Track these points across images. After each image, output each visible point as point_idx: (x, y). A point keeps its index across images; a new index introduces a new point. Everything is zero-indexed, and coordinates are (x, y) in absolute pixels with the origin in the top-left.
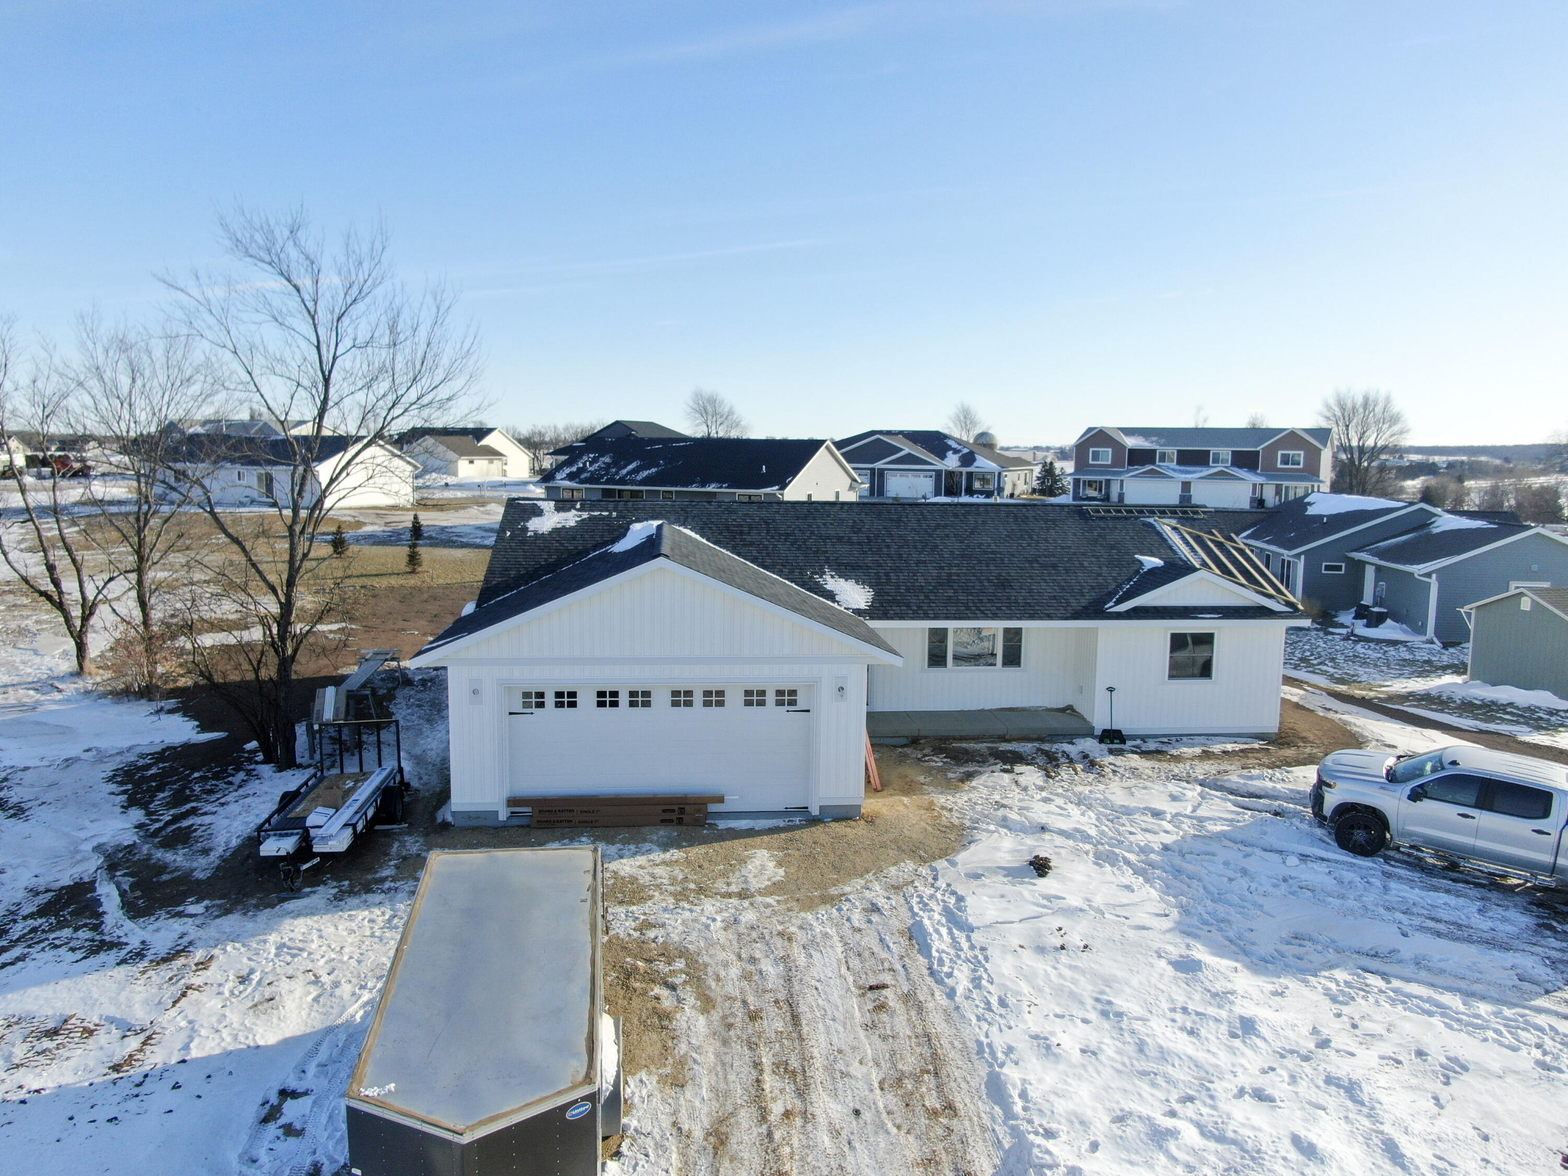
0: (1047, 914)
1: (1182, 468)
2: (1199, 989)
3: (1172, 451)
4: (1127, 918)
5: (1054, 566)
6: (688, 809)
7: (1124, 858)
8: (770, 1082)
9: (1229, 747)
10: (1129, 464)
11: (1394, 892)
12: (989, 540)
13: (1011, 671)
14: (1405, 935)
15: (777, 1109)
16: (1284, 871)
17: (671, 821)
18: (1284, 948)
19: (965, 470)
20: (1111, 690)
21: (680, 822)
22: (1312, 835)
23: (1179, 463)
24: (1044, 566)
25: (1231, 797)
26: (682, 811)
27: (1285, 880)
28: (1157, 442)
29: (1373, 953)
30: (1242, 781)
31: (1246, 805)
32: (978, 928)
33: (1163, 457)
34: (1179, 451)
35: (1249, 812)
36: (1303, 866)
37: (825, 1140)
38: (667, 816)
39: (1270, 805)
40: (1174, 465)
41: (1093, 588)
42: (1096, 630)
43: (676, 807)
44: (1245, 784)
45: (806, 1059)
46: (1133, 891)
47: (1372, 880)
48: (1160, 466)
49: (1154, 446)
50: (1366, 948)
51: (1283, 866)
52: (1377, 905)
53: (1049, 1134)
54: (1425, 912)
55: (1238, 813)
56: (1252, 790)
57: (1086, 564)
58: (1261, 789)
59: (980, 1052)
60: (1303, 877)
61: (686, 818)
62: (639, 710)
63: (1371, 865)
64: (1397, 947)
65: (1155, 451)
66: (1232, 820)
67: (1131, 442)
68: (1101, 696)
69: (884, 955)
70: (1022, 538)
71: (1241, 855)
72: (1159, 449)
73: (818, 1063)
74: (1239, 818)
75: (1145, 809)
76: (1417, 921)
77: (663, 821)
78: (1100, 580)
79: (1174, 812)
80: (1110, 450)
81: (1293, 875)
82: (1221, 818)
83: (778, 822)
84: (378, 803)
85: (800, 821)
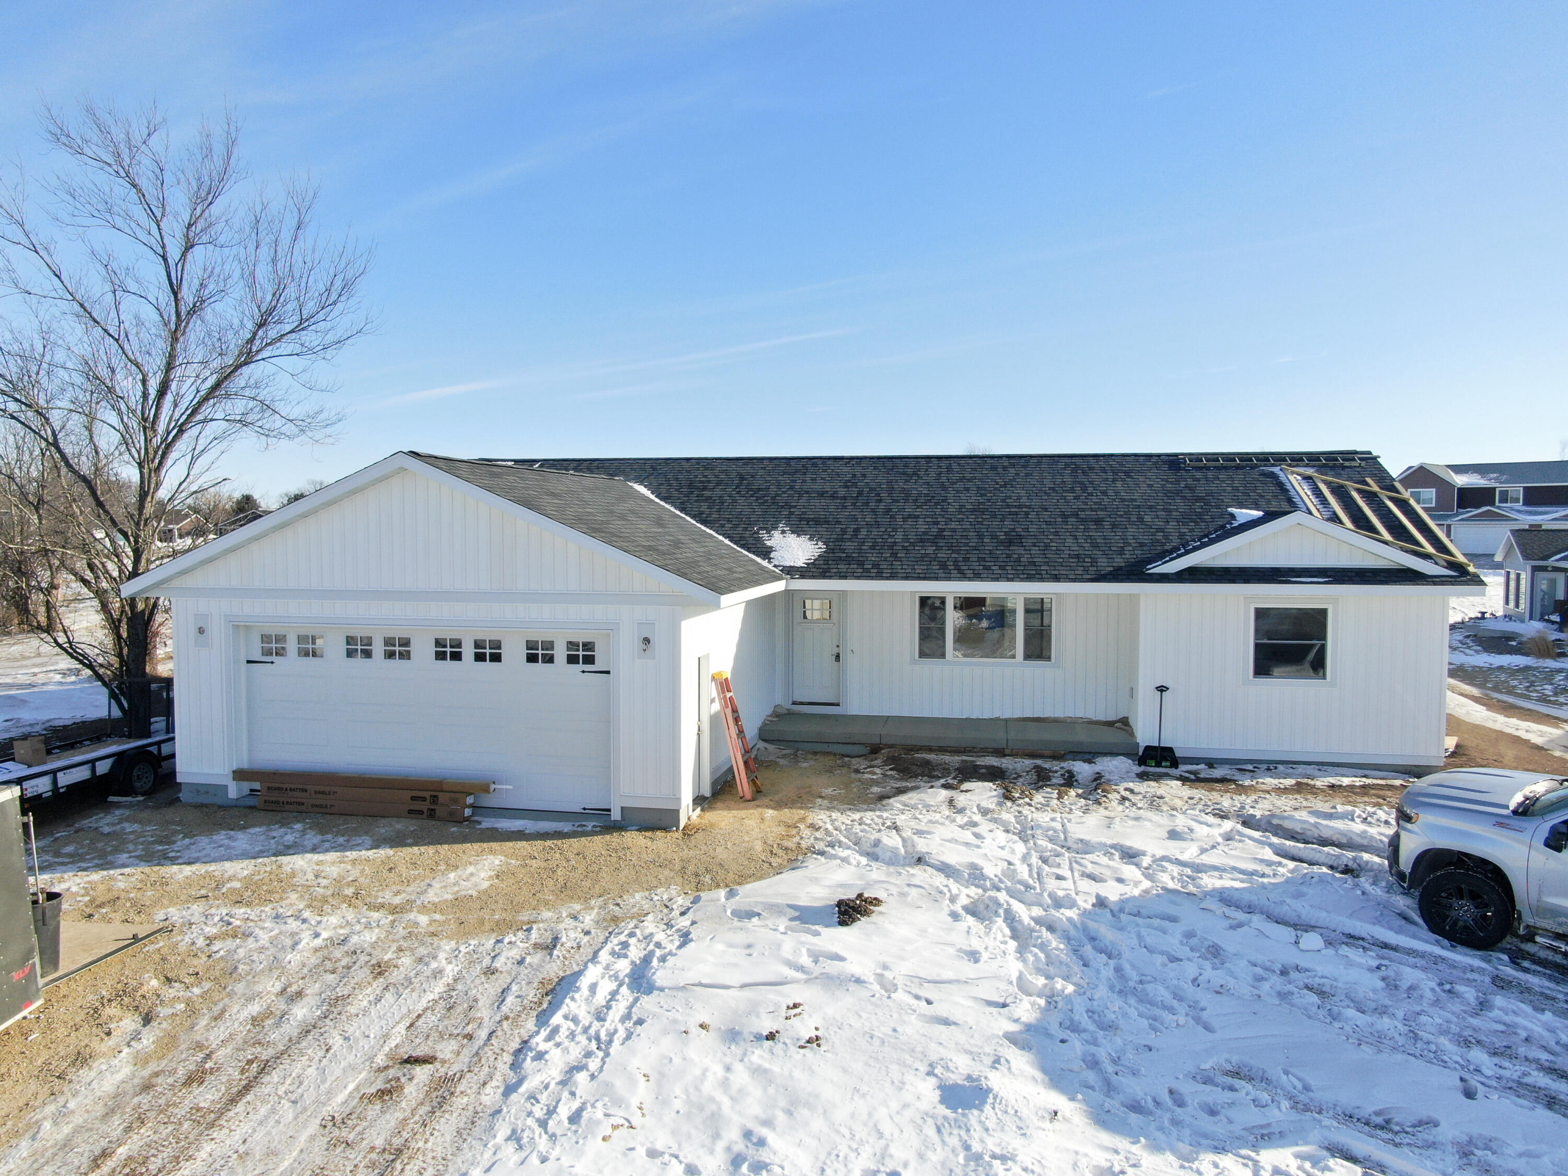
0: (796, 981)
1: (1530, 509)
2: (954, 1141)
3: (1517, 489)
4: (929, 1002)
5: (1098, 522)
6: (443, 797)
7: (1008, 912)
9: (1346, 781)
10: (1459, 506)
11: (1496, 1013)
12: (1023, 493)
13: (1037, 666)
14: (1469, 1094)
16: (1291, 956)
17: (421, 812)
18: (1187, 1088)
20: (1162, 689)
21: (432, 814)
22: (1384, 906)
23: (1526, 503)
24: (1083, 521)
25: (1275, 840)
26: (435, 799)
27: (1284, 972)
28: (1496, 479)
29: (1379, 1120)
30: (1312, 820)
31: (1295, 852)
32: (662, 989)
33: (1504, 498)
34: (1524, 488)
35: (1291, 865)
36: (1330, 951)
38: (417, 806)
39: (1338, 857)
40: (1519, 506)
41: (1142, 545)
42: (1134, 599)
43: (427, 795)
44: (1316, 825)
46: (977, 961)
47: (1460, 988)
48: (1499, 507)
49: (1492, 484)
50: (1368, 1110)
51: (1293, 949)
52: (1444, 1032)
54: (1544, 1056)
55: (1269, 863)
56: (1326, 834)
57: (1147, 518)
58: (1342, 833)
60: (1320, 969)
61: (440, 811)
62: (396, 663)
63: (1477, 963)
64: (1436, 1116)
65: (1494, 489)
66: (1253, 873)
67: (1461, 480)
68: (1146, 700)
70: (1072, 490)
71: (1227, 923)
72: (1499, 487)
74: (1268, 870)
75: (1113, 846)
76: (1512, 1071)
77: (410, 812)
78: (1160, 536)
79: (1160, 853)
80: (1434, 490)
81: (1303, 964)
82: (1234, 869)
83: (566, 827)
84: (103, 768)
85: (594, 826)
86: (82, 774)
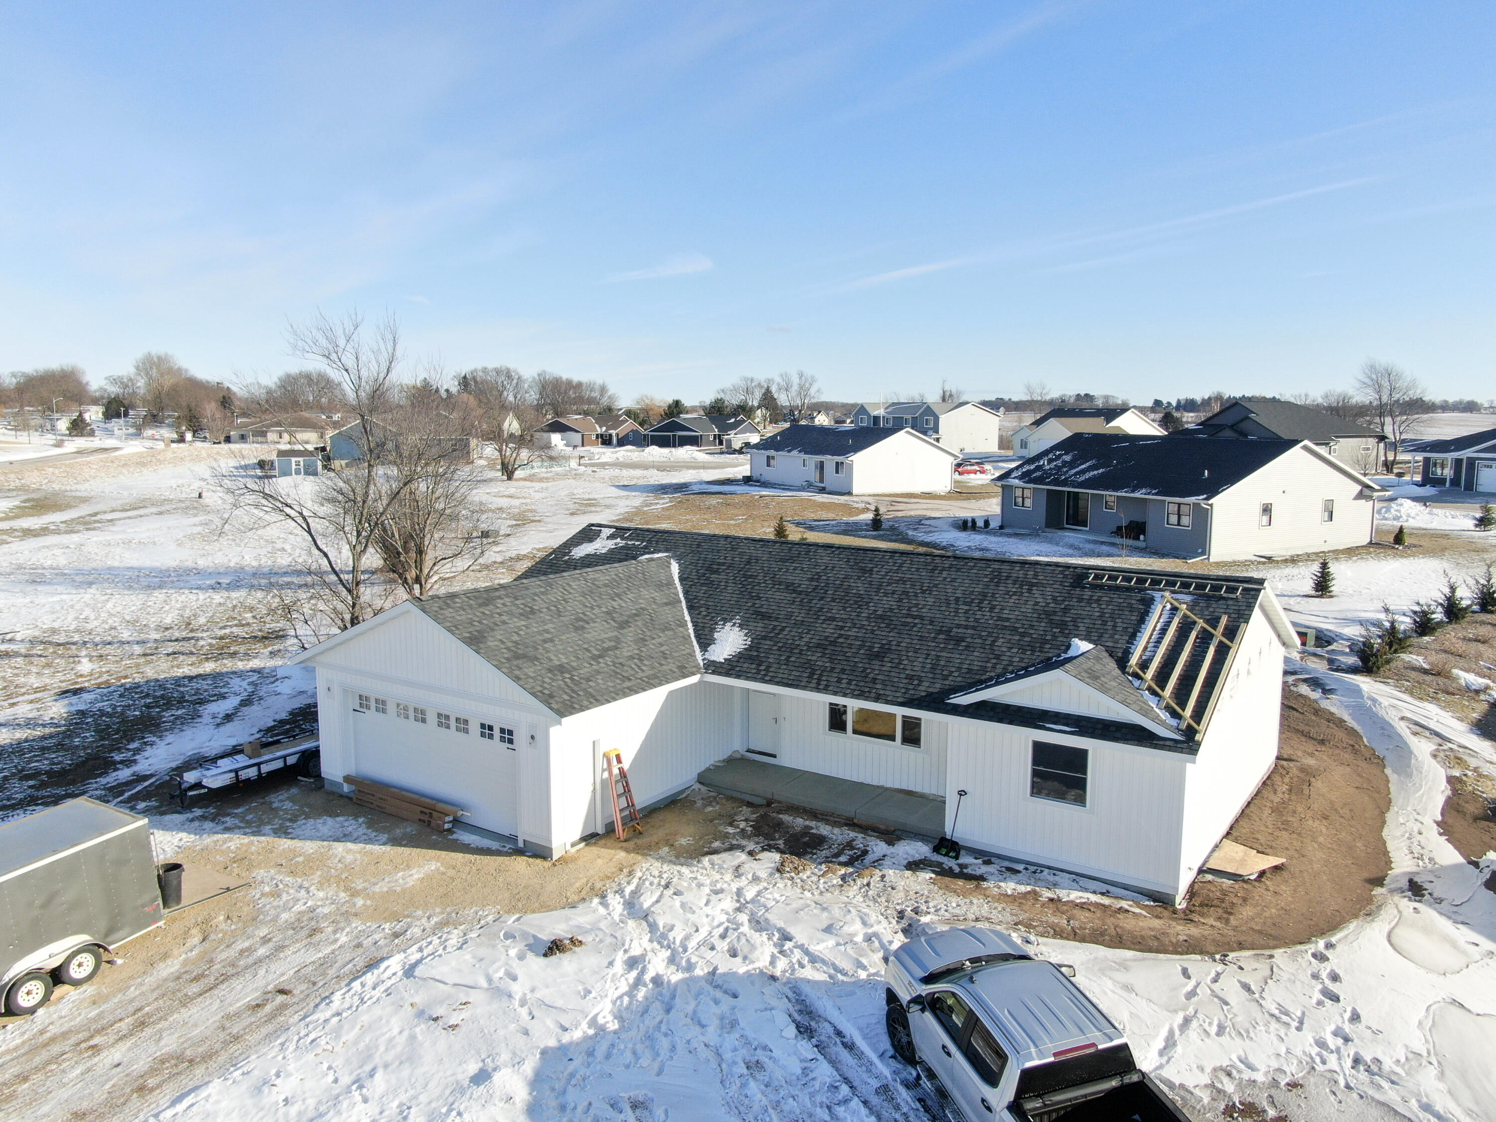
0: (481, 988)
6: (434, 814)
13: (910, 750)
17: (422, 822)
20: (962, 793)
21: (426, 825)
26: (431, 815)
32: (415, 977)
36: (793, 1042)
38: (421, 818)
43: (427, 811)
61: (431, 823)
68: (951, 799)
77: (416, 821)
83: (494, 845)
84: (291, 761)
85: (510, 848)
86: (279, 764)
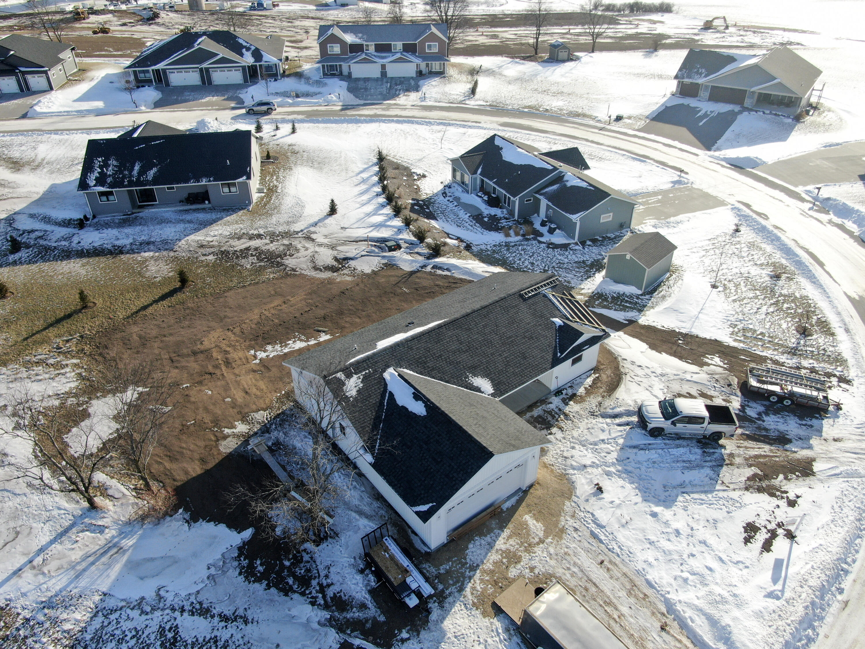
2: (661, 522)
3: (372, 44)
5: (532, 338)
8: (606, 608)
10: (351, 54)
15: (616, 617)
17: (492, 516)
19: (258, 64)
20: (557, 377)
21: (495, 515)
23: (376, 52)
24: (529, 339)
28: (362, 38)
33: (367, 48)
34: (375, 44)
37: (631, 620)
41: (549, 346)
45: (608, 597)
48: (367, 55)
49: (361, 41)
53: (669, 593)
57: (540, 331)
59: (638, 573)
67: (349, 39)
69: (594, 549)
70: (513, 323)
72: (364, 43)
73: (611, 597)
77: (490, 517)
78: (549, 339)
80: (339, 45)
83: (516, 497)
85: (521, 493)
